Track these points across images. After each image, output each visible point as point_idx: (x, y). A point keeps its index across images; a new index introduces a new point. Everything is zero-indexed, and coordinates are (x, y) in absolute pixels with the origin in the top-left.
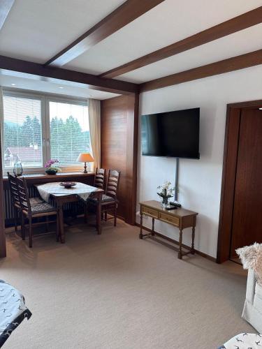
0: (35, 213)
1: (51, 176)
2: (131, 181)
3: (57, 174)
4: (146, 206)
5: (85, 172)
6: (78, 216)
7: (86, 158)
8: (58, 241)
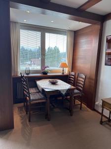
0: (33, 100)
1: (45, 75)
2: (93, 82)
3: (48, 74)
4: (107, 103)
5: (63, 73)
6: (58, 98)
7: (64, 66)
8: (46, 118)
